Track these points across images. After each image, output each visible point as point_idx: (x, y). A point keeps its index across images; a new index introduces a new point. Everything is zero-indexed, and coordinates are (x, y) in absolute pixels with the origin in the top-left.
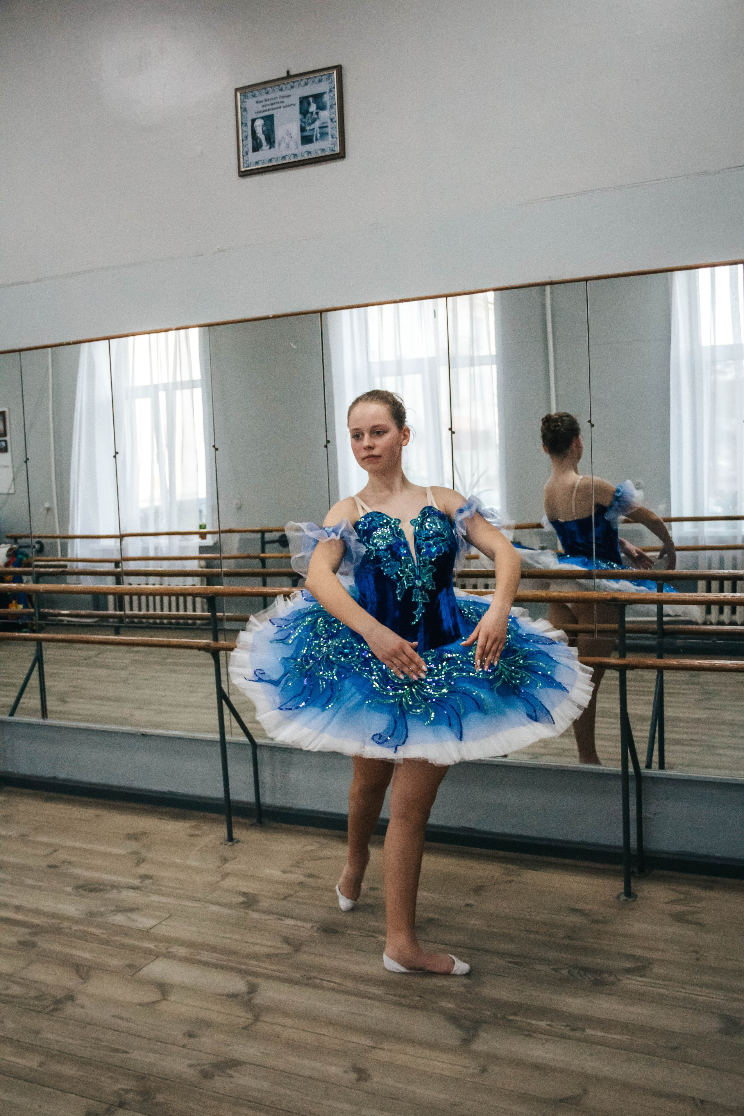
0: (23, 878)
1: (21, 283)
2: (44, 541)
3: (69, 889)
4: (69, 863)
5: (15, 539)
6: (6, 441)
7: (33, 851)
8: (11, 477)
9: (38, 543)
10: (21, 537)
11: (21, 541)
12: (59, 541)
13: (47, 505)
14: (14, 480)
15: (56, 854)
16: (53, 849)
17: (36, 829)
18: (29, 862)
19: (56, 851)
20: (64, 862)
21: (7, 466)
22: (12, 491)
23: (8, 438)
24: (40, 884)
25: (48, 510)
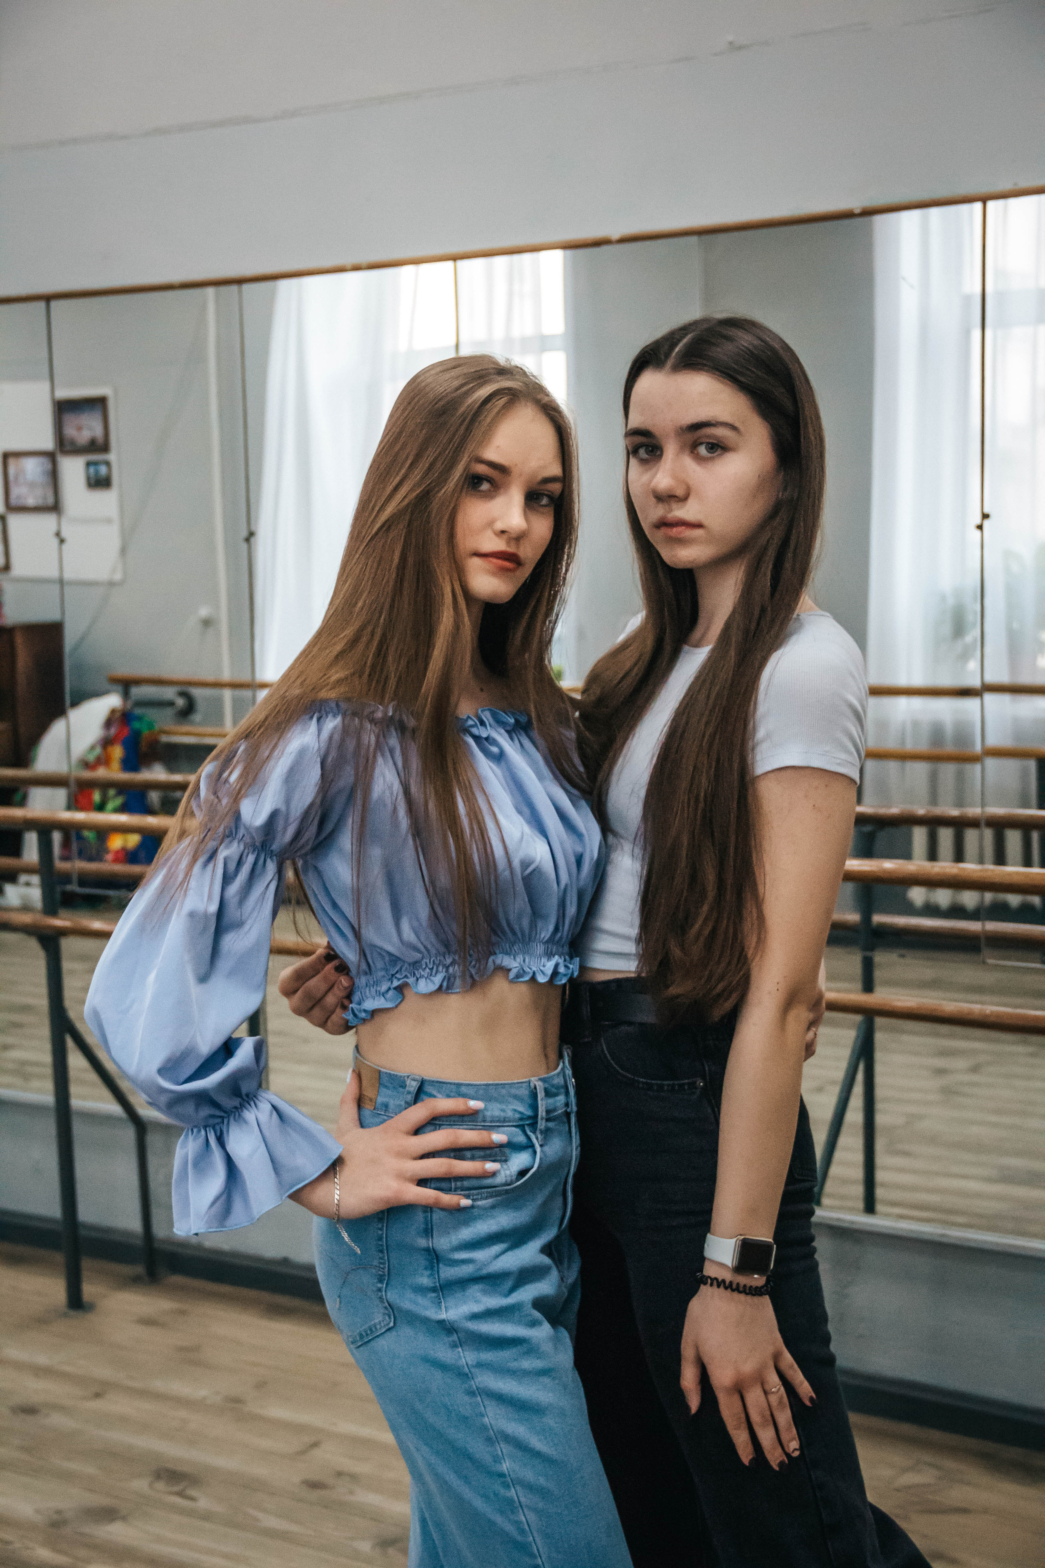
0: (251, 1511)
1: (247, 120)
2: (196, 692)
3: (365, 1547)
4: (354, 1477)
5: (126, 685)
6: (108, 464)
7: (265, 1443)
8: (115, 543)
9: (183, 694)
10: (138, 682)
11: (138, 692)
12: (227, 695)
13: (204, 612)
14: (123, 551)
15: (317, 1453)
16: (307, 1439)
17: (260, 1385)
18: (260, 1470)
19: (315, 1445)
20: (339, 1474)
21: (109, 521)
22: (118, 577)
23: (112, 457)
24: (295, 1528)
25: (207, 623)
